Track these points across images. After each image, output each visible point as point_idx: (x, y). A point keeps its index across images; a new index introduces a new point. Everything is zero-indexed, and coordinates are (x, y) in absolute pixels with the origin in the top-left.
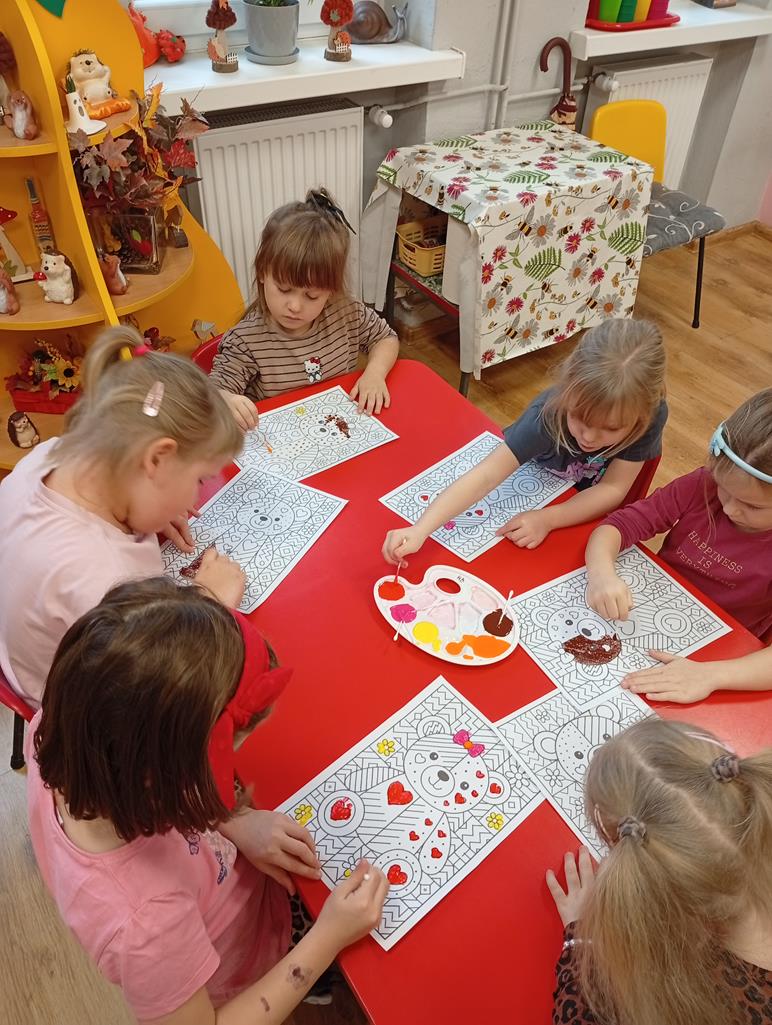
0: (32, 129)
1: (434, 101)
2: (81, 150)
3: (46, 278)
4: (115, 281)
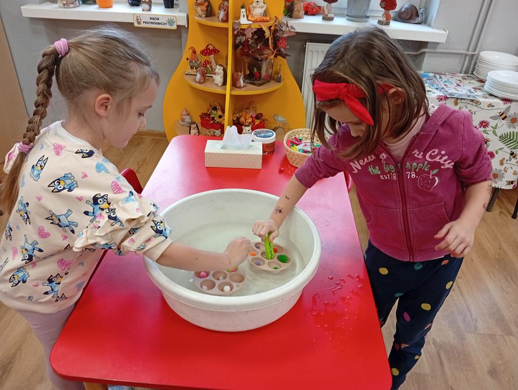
0: (225, 19)
1: (429, 52)
2: (236, 28)
3: (215, 74)
4: (238, 82)
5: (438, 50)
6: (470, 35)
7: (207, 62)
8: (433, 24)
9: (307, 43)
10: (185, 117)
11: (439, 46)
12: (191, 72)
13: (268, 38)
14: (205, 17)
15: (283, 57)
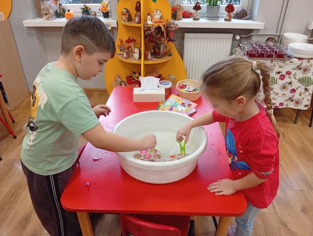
0: (139, 22)
1: (255, 35)
2: (145, 26)
3: (134, 53)
4: (148, 57)
5: (260, 34)
6: (277, 24)
7: (129, 47)
8: (255, 19)
9: (185, 34)
10: (117, 79)
11: (260, 31)
12: (120, 53)
13: (163, 32)
14: (127, 21)
15: (172, 42)
